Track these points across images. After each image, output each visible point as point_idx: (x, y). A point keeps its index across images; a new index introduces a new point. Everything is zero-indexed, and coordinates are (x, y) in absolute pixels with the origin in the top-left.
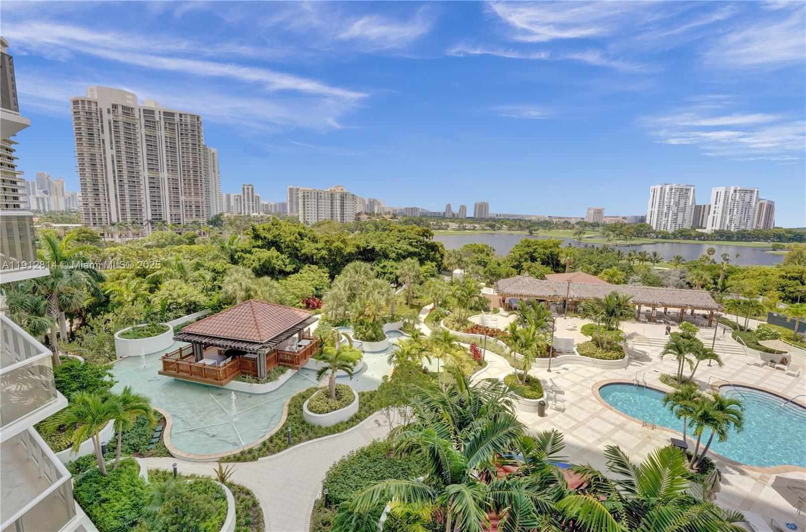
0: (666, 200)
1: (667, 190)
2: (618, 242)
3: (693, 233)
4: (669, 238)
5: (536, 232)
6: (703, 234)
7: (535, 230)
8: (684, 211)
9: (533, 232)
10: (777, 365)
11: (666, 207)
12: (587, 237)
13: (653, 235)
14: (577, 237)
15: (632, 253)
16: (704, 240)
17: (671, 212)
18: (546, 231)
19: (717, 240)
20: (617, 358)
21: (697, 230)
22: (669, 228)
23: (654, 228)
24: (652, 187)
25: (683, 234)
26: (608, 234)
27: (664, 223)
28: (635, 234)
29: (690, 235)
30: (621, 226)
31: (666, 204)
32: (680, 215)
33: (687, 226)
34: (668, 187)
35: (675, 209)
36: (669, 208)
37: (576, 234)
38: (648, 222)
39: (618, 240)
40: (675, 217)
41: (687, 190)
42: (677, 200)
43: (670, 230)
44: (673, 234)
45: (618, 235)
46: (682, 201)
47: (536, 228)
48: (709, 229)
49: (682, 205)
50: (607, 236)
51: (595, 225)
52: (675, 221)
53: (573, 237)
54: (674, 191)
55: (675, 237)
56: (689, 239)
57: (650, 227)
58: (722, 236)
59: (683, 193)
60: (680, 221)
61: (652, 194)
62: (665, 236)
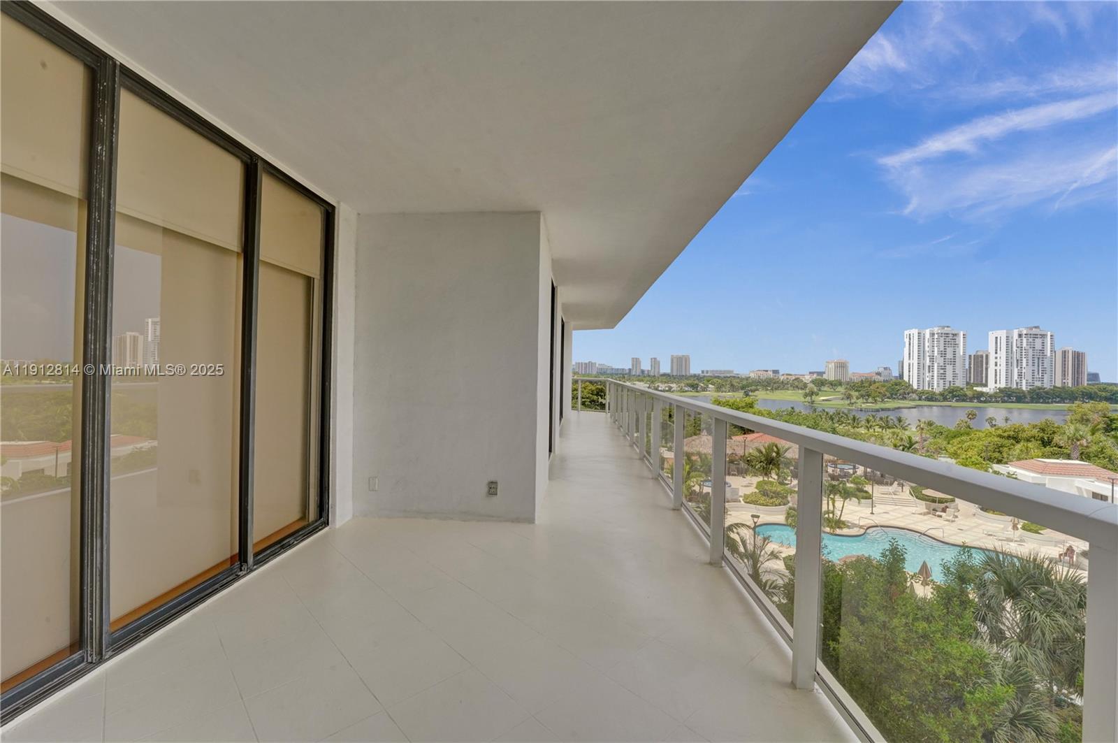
0: (927, 349)
1: (927, 336)
2: (863, 405)
3: (969, 393)
4: (936, 400)
5: (754, 394)
6: (982, 394)
7: (752, 391)
8: (953, 362)
9: (750, 393)
10: (937, 513)
11: (928, 359)
12: (823, 400)
13: (914, 396)
14: (808, 399)
15: (871, 418)
16: (985, 402)
17: (936, 365)
18: (768, 392)
19: (1004, 402)
20: (780, 505)
21: (975, 388)
22: (935, 387)
23: (915, 387)
24: (907, 332)
25: (953, 394)
26: (850, 395)
27: (928, 379)
28: (888, 394)
29: (965, 395)
30: (870, 385)
31: (928, 354)
32: (949, 368)
33: (960, 383)
34: (927, 333)
35: (939, 361)
36: (932, 359)
37: (806, 395)
38: (906, 378)
39: (864, 403)
40: (942, 371)
41: (954, 335)
42: (942, 349)
43: (938, 388)
44: (941, 394)
45: (862, 396)
46: (949, 351)
47: (753, 388)
48: (991, 388)
49: (949, 355)
50: (848, 398)
51: (834, 384)
52: (943, 376)
53: (803, 399)
54: (936, 336)
55: (945, 399)
56: (964, 400)
57: (910, 385)
58: (1009, 396)
59: (950, 339)
60: (949, 377)
61: (907, 340)
62: (931, 397)
